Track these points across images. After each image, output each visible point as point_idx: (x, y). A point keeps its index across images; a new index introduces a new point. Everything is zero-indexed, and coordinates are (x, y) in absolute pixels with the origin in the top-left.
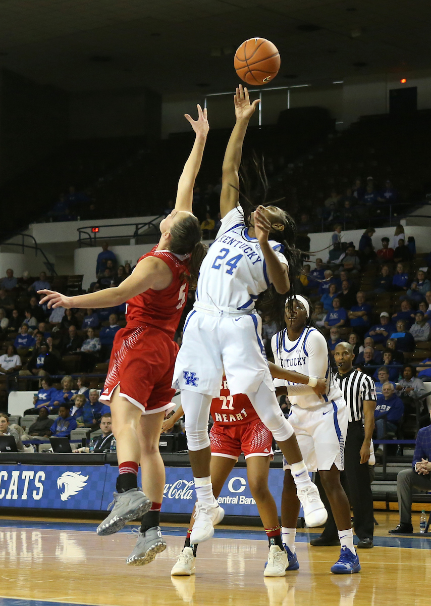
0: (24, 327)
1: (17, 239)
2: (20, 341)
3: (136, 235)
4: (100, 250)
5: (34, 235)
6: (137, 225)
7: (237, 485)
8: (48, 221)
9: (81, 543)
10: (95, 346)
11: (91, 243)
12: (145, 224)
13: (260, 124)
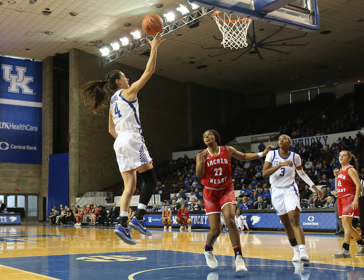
0: (236, 170)
1: (232, 142)
2: (235, 174)
3: (270, 138)
4: (259, 144)
5: (237, 141)
6: (270, 135)
7: (311, 219)
8: (241, 136)
9: (260, 239)
10: (259, 175)
11: (256, 142)
12: (273, 135)
13: (309, 100)
